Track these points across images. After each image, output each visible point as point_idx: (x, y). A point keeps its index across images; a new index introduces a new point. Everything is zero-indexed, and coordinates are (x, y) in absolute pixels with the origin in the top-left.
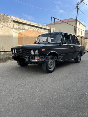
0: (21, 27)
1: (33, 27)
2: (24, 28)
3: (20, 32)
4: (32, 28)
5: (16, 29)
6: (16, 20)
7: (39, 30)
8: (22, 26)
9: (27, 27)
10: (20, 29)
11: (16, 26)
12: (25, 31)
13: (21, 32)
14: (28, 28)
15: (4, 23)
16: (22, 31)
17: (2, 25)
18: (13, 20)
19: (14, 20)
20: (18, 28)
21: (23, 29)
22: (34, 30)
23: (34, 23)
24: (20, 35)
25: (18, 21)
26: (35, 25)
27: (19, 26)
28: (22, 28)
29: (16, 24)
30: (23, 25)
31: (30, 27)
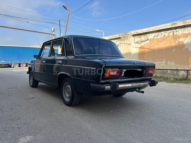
0: (143, 38)
1: (163, 32)
2: (147, 38)
3: (142, 45)
4: (162, 34)
5: (137, 43)
6: (135, 34)
7: (177, 32)
8: (144, 37)
9: (152, 35)
10: (141, 41)
11: (137, 39)
12: (149, 42)
13: (143, 45)
14: (154, 36)
15: (124, 41)
16: (144, 43)
18: (132, 34)
20: (139, 41)
21: (146, 41)
22: (165, 35)
23: (163, 25)
25: (138, 33)
26: (165, 28)
27: (140, 38)
28: (144, 40)
29: (138, 38)
30: (145, 35)
31: (157, 34)
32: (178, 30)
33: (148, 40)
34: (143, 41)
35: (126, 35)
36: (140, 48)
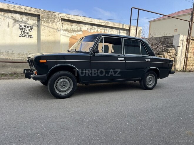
0: (75, 27)
1: (96, 27)
2: (80, 29)
3: (73, 35)
4: (95, 29)
5: (67, 30)
6: (67, 18)
7: (107, 30)
8: (77, 27)
9: (85, 27)
10: (73, 30)
11: (67, 26)
12: (82, 34)
13: (76, 35)
14: (88, 29)
15: (48, 22)
16: (76, 33)
17: (44, 27)
18: (62, 17)
19: (64, 18)
20: (69, 29)
21: (78, 31)
22: (97, 31)
23: (98, 21)
24: (72, 39)
25: (71, 19)
26: (100, 24)
27: (72, 25)
28: (76, 29)
29: (67, 24)
30: (78, 24)
31: (90, 27)
32: (108, 29)
33: (81, 31)
34: (75, 31)
35: (51, 15)
36: (71, 38)
